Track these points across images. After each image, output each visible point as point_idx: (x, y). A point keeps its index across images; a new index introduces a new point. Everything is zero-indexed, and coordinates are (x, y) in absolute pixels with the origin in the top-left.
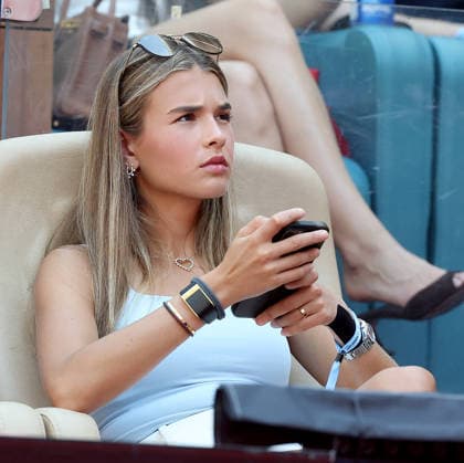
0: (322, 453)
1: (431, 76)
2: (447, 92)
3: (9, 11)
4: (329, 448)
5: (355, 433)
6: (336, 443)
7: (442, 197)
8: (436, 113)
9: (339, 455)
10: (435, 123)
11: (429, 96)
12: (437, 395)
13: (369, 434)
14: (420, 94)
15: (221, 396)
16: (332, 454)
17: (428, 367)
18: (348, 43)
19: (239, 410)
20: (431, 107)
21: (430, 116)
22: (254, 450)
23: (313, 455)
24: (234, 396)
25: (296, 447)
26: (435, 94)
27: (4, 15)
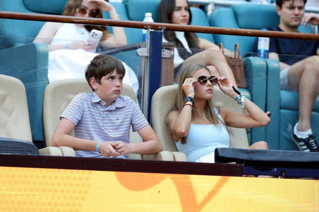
0: (241, 164)
1: (265, 69)
2: (269, 73)
3: (164, 55)
4: (242, 163)
5: (249, 159)
6: (244, 162)
7: (269, 99)
8: (267, 79)
9: (245, 165)
10: (267, 81)
11: (265, 75)
13: (252, 160)
14: (264, 74)
15: (216, 151)
16: (243, 164)
18: (246, 60)
19: (221, 154)
20: (266, 77)
21: (265, 79)
22: (224, 164)
23: (239, 165)
24: (219, 151)
25: (234, 163)
26: (267, 74)
27: (163, 56)
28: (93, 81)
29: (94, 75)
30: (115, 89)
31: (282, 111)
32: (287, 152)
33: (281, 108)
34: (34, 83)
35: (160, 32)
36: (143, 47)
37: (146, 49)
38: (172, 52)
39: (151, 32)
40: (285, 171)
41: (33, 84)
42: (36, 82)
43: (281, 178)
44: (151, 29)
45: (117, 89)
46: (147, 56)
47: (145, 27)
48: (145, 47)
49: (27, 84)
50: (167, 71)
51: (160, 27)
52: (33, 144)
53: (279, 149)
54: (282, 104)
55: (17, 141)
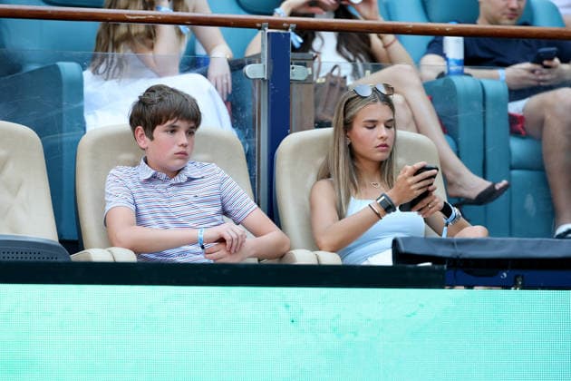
0: (441, 266)
2: (489, 104)
3: (293, 75)
4: (445, 263)
5: (455, 257)
6: (447, 261)
7: (489, 150)
8: (484, 113)
9: (448, 266)
10: (484, 117)
11: (481, 105)
12: (489, 238)
13: (461, 257)
14: (477, 105)
15: (395, 242)
16: (445, 266)
17: (485, 227)
18: (444, 83)
19: (403, 249)
20: (482, 111)
21: (482, 114)
22: (410, 266)
23: (436, 267)
24: (401, 242)
25: (429, 264)
26: (484, 105)
27: (291, 78)
28: (140, 132)
29: (142, 123)
30: (177, 149)
31: (515, 173)
32: (525, 241)
33: (512, 168)
34: (59, 135)
35: (285, 34)
36: (255, 63)
37: (261, 65)
38: (309, 69)
39: (268, 33)
40: (523, 277)
41: (57, 137)
42: (61, 132)
43: (516, 289)
44: (269, 28)
45: (181, 149)
46: (263, 79)
47: (258, 25)
48: (260, 62)
49: (44, 138)
50: (301, 103)
51: (285, 25)
52: (60, 245)
53: (511, 235)
54: (514, 161)
55: (30, 240)
